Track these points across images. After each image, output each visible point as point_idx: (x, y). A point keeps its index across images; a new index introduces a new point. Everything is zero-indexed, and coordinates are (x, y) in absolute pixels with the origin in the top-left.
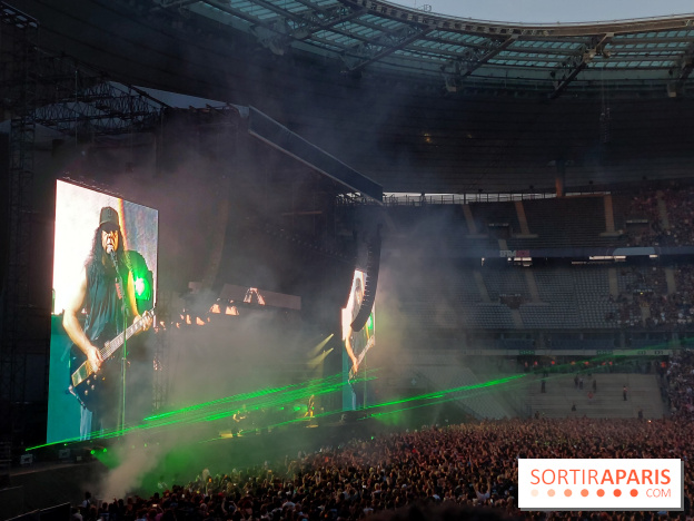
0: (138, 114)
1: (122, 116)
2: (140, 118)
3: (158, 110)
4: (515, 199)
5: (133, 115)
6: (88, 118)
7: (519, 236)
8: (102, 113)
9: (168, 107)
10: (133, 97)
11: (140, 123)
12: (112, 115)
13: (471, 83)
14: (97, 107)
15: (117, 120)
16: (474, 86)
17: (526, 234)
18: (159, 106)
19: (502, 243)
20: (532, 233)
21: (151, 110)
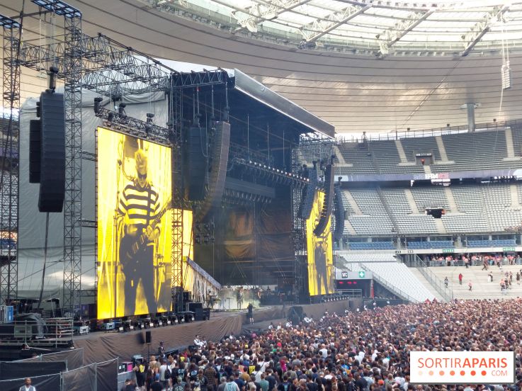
0: (154, 78)
1: (143, 80)
2: (156, 81)
3: (169, 75)
4: (436, 135)
5: (151, 79)
6: (118, 83)
7: (439, 163)
8: (128, 78)
9: (176, 72)
10: (150, 65)
11: (156, 85)
12: (135, 79)
13: (400, 47)
14: (125, 74)
15: (139, 83)
16: (402, 49)
17: (445, 161)
18: (169, 72)
19: (427, 168)
20: (450, 160)
21: (163, 75)
